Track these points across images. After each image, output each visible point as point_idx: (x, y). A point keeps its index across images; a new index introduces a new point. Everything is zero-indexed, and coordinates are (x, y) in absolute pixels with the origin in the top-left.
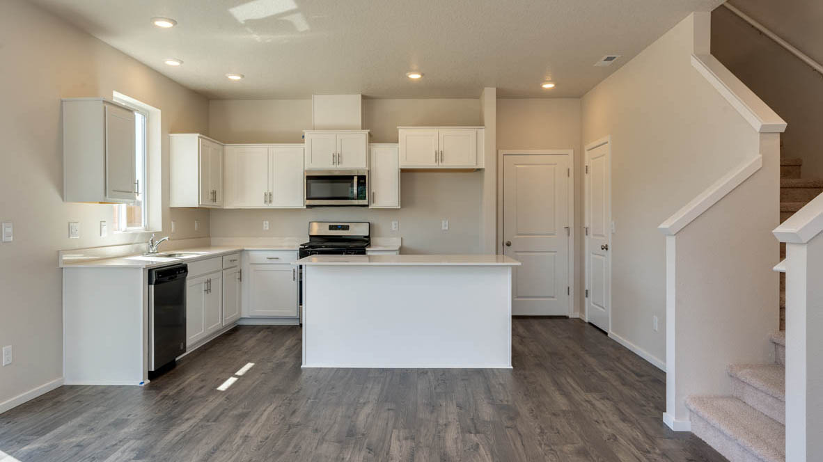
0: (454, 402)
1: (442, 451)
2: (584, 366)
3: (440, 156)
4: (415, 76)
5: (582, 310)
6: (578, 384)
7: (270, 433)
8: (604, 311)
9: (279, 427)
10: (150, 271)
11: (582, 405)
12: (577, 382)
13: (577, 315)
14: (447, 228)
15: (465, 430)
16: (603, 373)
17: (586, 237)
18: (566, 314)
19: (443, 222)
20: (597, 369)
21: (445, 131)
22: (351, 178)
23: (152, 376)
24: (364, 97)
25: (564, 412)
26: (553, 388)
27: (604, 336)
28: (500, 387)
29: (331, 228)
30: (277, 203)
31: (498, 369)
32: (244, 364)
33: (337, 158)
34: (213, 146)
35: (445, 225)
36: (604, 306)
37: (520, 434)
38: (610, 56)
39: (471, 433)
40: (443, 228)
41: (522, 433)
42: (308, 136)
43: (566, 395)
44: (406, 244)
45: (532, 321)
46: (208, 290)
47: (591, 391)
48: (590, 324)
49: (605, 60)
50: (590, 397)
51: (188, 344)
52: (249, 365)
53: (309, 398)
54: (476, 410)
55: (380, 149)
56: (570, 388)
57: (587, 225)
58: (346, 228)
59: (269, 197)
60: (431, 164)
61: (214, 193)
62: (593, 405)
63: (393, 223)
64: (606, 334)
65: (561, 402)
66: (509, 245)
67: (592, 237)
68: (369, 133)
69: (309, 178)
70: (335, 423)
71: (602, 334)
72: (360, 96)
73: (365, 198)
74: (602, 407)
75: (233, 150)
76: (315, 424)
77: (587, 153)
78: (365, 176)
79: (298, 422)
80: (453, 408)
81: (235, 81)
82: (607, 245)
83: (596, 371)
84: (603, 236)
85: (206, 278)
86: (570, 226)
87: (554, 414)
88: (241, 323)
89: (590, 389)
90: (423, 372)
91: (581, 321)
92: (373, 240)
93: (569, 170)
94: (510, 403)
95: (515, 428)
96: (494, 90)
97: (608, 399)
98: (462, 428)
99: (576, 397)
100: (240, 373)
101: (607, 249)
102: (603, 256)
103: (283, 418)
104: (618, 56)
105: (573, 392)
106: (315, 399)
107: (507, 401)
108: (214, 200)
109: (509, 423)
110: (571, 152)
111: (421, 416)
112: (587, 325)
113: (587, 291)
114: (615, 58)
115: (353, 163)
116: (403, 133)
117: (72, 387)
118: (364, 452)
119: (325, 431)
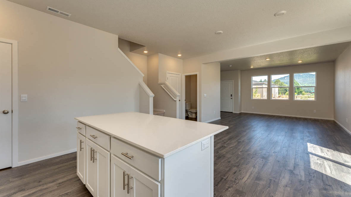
7: (245, 166)
9: (242, 168)
70: (222, 163)
76: (228, 165)
79: (234, 167)
103: (240, 171)
118: (220, 152)
119: (226, 161)
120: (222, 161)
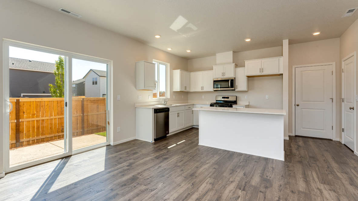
0: (244, 171)
1: (220, 195)
2: (328, 167)
3: (261, 70)
4: (248, 40)
5: (341, 137)
6: (318, 178)
7: (167, 167)
8: (352, 140)
9: (172, 165)
10: (155, 109)
11: (314, 190)
12: (318, 175)
13: (338, 140)
14: (268, 98)
15: (239, 187)
16: (339, 174)
17: (343, 103)
18: (331, 139)
19: (266, 96)
20: (336, 171)
21: (264, 60)
22: (229, 80)
23: (155, 140)
24: (234, 52)
25: (299, 192)
26: (301, 176)
27: (352, 153)
28: (272, 169)
29: (223, 98)
30: (205, 90)
31: (276, 160)
32: (183, 140)
33: (223, 74)
34: (185, 73)
35: (267, 97)
36: (352, 138)
37: (265, 198)
38: (350, 9)
39: (240, 189)
40: (266, 98)
41: (266, 197)
42: (214, 67)
43: (306, 181)
44: (250, 104)
45: (309, 139)
46: (178, 116)
47: (325, 183)
48: (345, 145)
49: (348, 13)
50: (322, 187)
51: (170, 131)
52: (184, 141)
53: (191, 157)
54: (251, 178)
55: (239, 70)
56: (311, 178)
57: (343, 97)
58: (228, 98)
59: (202, 88)
60: (258, 73)
61: (186, 87)
62: (321, 192)
63: (246, 96)
64: (353, 152)
65: (301, 185)
66: (298, 105)
67: (346, 103)
68: (235, 64)
69: (214, 81)
70: (191, 169)
71: (350, 151)
72: (232, 52)
73: (233, 87)
74: (328, 196)
75: (192, 74)
76: (184, 167)
77: (343, 63)
78: (233, 80)
79: (179, 165)
80: (241, 174)
81: (189, 52)
82: (353, 107)
83: (335, 172)
84: (351, 102)
85: (178, 112)
86: (333, 98)
87: (292, 192)
88: (194, 127)
89: (324, 182)
90: (241, 154)
91: (340, 143)
92: (238, 102)
93: (332, 72)
94: (271, 179)
95: (264, 193)
96: (287, 40)
97: (334, 191)
98: (238, 185)
99: (313, 185)
100: (178, 143)
101: (353, 109)
102: (352, 112)
103: (176, 163)
104: (356, 8)
105: (312, 181)
106: (193, 157)
107: (270, 177)
108: (186, 89)
109: (263, 190)
110: (334, 63)
111: (225, 174)
112: (344, 146)
113: (343, 129)
114: (354, 9)
115: (229, 75)
116: (247, 63)
117: (137, 140)
118: (189, 185)
119: (185, 171)
120: (190, 170)
